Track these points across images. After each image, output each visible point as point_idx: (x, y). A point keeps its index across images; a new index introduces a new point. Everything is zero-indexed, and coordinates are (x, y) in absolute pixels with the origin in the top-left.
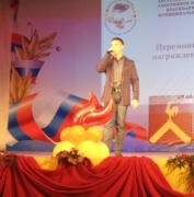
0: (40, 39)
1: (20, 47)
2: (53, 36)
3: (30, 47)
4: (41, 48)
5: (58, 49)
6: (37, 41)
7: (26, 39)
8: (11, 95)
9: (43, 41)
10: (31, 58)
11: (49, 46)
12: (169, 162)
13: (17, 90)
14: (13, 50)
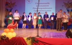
0: (12, 3)
1: (8, 5)
2: (15, 3)
3: (10, 5)
4: (12, 5)
5: (16, 6)
6: (11, 4)
7: (9, 3)
8: (5, 15)
9: (13, 4)
10: (10, 7)
11: (14, 5)
12: (27, 39)
13: (7, 14)
14: (6, 5)
